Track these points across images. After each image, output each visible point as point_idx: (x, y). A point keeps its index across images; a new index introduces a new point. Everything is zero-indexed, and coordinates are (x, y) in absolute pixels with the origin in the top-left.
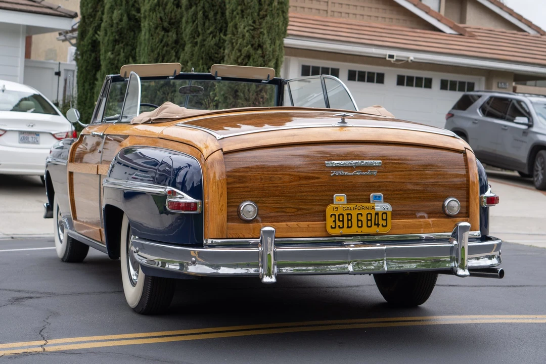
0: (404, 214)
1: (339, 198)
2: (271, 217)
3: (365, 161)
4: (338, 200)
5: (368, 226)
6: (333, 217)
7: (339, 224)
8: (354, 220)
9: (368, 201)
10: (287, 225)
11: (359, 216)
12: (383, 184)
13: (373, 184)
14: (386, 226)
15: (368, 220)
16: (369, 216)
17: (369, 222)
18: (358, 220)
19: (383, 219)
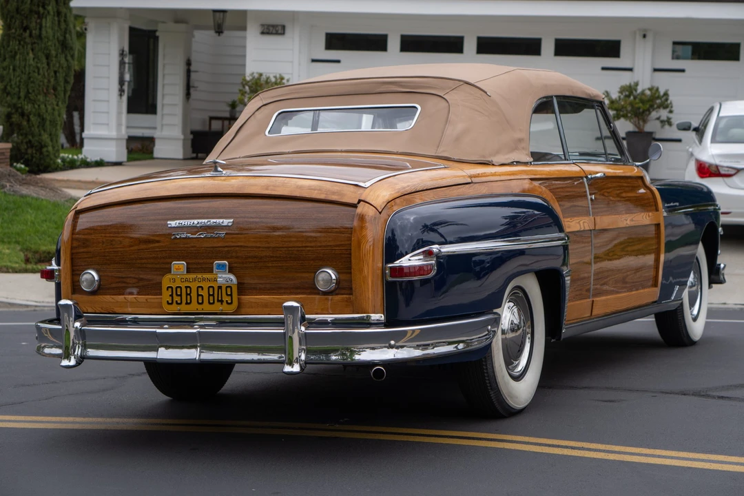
0: (260, 289)
1: (177, 266)
2: (113, 288)
3: (212, 221)
4: (177, 269)
5: (210, 303)
6: (170, 289)
7: (177, 299)
8: (194, 295)
9: (211, 271)
10: (125, 298)
11: (200, 289)
12: (232, 249)
13: (220, 249)
14: (231, 303)
15: (209, 295)
16: (211, 290)
17: (211, 298)
18: (198, 295)
19: (227, 295)
